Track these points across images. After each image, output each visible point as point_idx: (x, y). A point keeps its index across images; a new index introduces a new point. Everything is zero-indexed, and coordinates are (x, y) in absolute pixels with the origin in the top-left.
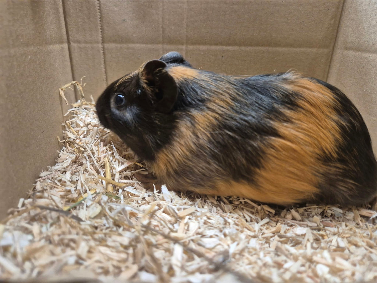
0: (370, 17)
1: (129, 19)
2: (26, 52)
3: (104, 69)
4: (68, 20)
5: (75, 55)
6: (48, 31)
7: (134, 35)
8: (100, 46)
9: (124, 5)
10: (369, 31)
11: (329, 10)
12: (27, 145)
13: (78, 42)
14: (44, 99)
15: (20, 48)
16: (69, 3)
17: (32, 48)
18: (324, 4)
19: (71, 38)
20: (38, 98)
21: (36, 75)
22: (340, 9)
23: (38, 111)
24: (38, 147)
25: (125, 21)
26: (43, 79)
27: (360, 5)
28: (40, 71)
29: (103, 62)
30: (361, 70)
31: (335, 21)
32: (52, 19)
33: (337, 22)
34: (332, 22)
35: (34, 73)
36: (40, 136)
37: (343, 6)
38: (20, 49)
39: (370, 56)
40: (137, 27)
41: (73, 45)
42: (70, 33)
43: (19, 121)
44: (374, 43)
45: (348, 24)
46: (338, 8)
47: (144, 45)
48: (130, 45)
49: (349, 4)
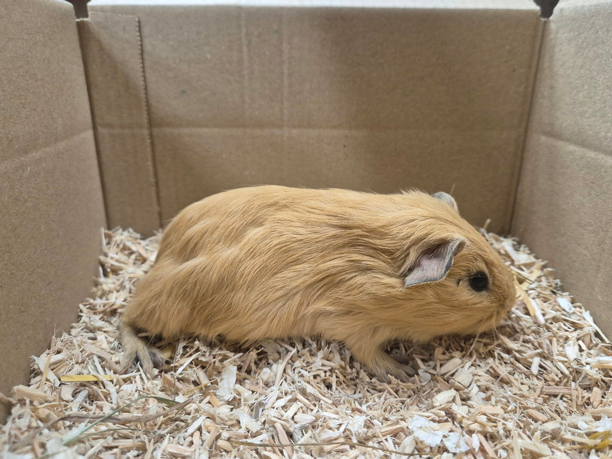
0: (576, 88)
1: (191, 90)
2: (24, 162)
3: (151, 169)
4: (94, 93)
5: (106, 146)
6: (60, 119)
8: (146, 132)
9: (184, 69)
10: (574, 110)
11: (514, 70)
12: (23, 309)
13: (110, 126)
14: (52, 230)
15: (14, 159)
16: (95, 67)
17: (34, 154)
18: (507, 62)
19: (98, 120)
20: (43, 229)
21: (39, 195)
22: (534, 70)
23: (42, 252)
24: (42, 309)
25: (186, 93)
26: (50, 198)
27: (561, 66)
28: (45, 186)
29: (150, 157)
30: (564, 170)
31: (526, 87)
32: (66, 99)
33: (530, 89)
34: (522, 89)
35: (37, 192)
36: (44, 291)
37: (538, 64)
38: (14, 161)
39: (577, 149)
40: (204, 102)
41: (102, 130)
42: (97, 112)
43: (12, 274)
44: (581, 130)
45: (546, 93)
46: (530, 67)
47: (217, 130)
48: (194, 130)
49: (546, 63)
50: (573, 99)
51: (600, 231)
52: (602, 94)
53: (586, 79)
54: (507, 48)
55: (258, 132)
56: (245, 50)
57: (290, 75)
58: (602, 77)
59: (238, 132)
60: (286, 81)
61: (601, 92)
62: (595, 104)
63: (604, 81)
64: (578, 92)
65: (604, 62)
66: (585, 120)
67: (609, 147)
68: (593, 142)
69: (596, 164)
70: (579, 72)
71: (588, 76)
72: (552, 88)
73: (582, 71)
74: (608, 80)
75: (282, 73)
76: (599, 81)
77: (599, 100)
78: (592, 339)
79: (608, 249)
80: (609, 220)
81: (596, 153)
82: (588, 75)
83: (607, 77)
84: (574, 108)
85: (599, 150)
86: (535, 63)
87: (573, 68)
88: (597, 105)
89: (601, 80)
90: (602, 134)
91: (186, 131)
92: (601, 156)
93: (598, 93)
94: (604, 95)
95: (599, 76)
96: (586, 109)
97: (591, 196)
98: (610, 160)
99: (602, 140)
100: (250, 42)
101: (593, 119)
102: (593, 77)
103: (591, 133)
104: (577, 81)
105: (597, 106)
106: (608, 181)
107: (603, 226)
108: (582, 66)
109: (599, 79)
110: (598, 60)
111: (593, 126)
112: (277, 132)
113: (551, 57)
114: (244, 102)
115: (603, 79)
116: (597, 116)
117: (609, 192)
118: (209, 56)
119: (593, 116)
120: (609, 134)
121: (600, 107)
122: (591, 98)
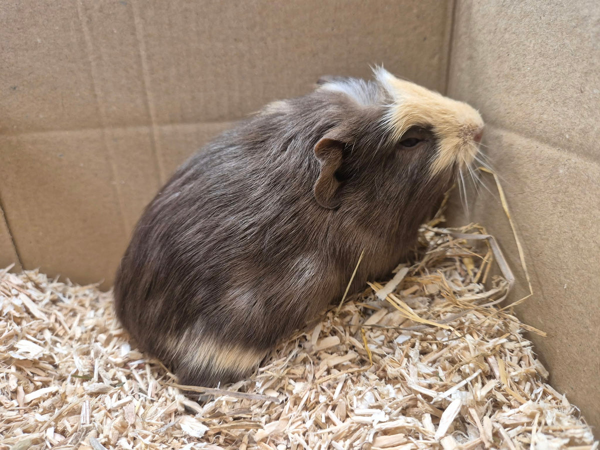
0: (499, 58)
1: (23, 85)
7: (41, 116)
9: (9, 58)
10: (498, 85)
11: (425, 39)
18: (415, 28)
22: (447, 37)
25: (17, 89)
27: (480, 30)
31: (440, 59)
33: (445, 61)
34: (435, 60)
37: (452, 30)
40: (44, 100)
44: (509, 111)
45: (464, 65)
46: (443, 34)
47: (67, 133)
48: (36, 135)
49: (462, 28)
50: (496, 71)
51: (538, 239)
52: (534, 64)
53: (512, 45)
54: (415, 11)
55: (119, 132)
56: (85, 29)
57: (149, 58)
58: (533, 42)
59: (94, 133)
60: (146, 67)
61: (533, 61)
62: (525, 77)
63: (536, 47)
64: (502, 62)
65: (535, 22)
66: (513, 98)
67: (546, 132)
68: (524, 126)
69: (528, 153)
70: (503, 37)
71: (514, 42)
72: (471, 58)
73: (507, 36)
74: (542, 46)
75: (139, 56)
76: (529, 47)
77: (530, 71)
78: (531, 362)
79: (549, 263)
80: (549, 226)
81: (528, 140)
82: (515, 39)
83: (540, 41)
84: (499, 83)
85: (531, 136)
86: (448, 29)
87: (495, 33)
88: (527, 78)
89: (532, 45)
90: (535, 116)
91: (27, 137)
92: (535, 144)
93: (528, 63)
94: (536, 65)
95: (529, 40)
96: (513, 83)
97: (525, 194)
98: (546, 150)
99: (537, 123)
100: (90, 18)
101: (523, 96)
102: (522, 42)
103: (519, 114)
104: (501, 49)
105: (528, 80)
106: (545, 177)
107: (541, 233)
108: (506, 29)
109: (528, 44)
110: (527, 20)
111: (522, 105)
112: (144, 130)
113: (469, 20)
114: (95, 96)
115: (534, 44)
116: (527, 92)
117: (548, 191)
118: (39, 40)
119: (523, 93)
120: (545, 116)
121: (532, 81)
122: (519, 69)
